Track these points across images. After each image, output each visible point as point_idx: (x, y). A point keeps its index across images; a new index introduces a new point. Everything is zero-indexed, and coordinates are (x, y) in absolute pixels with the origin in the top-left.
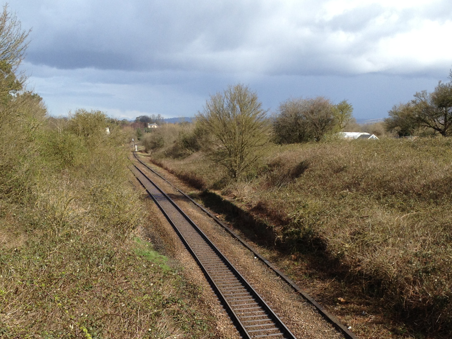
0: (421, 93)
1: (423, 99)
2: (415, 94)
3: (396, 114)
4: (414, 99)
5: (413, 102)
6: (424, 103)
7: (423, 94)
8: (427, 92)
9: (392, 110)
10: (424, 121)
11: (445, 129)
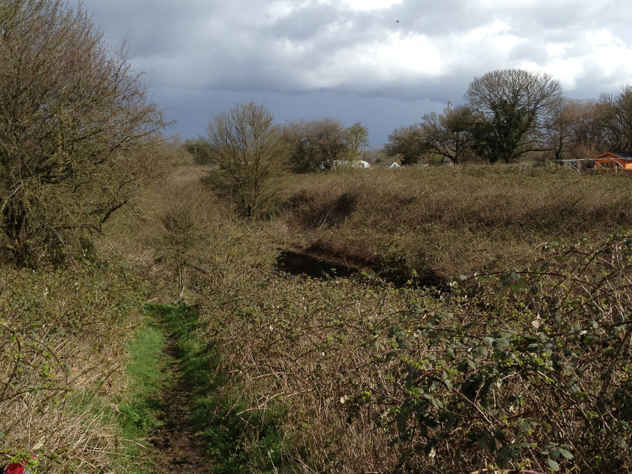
0: (430, 115)
1: (432, 122)
2: (423, 116)
3: (397, 139)
4: (423, 121)
5: (422, 125)
6: (434, 126)
7: (432, 116)
8: (437, 114)
9: (393, 135)
10: (433, 147)
11: (457, 156)
